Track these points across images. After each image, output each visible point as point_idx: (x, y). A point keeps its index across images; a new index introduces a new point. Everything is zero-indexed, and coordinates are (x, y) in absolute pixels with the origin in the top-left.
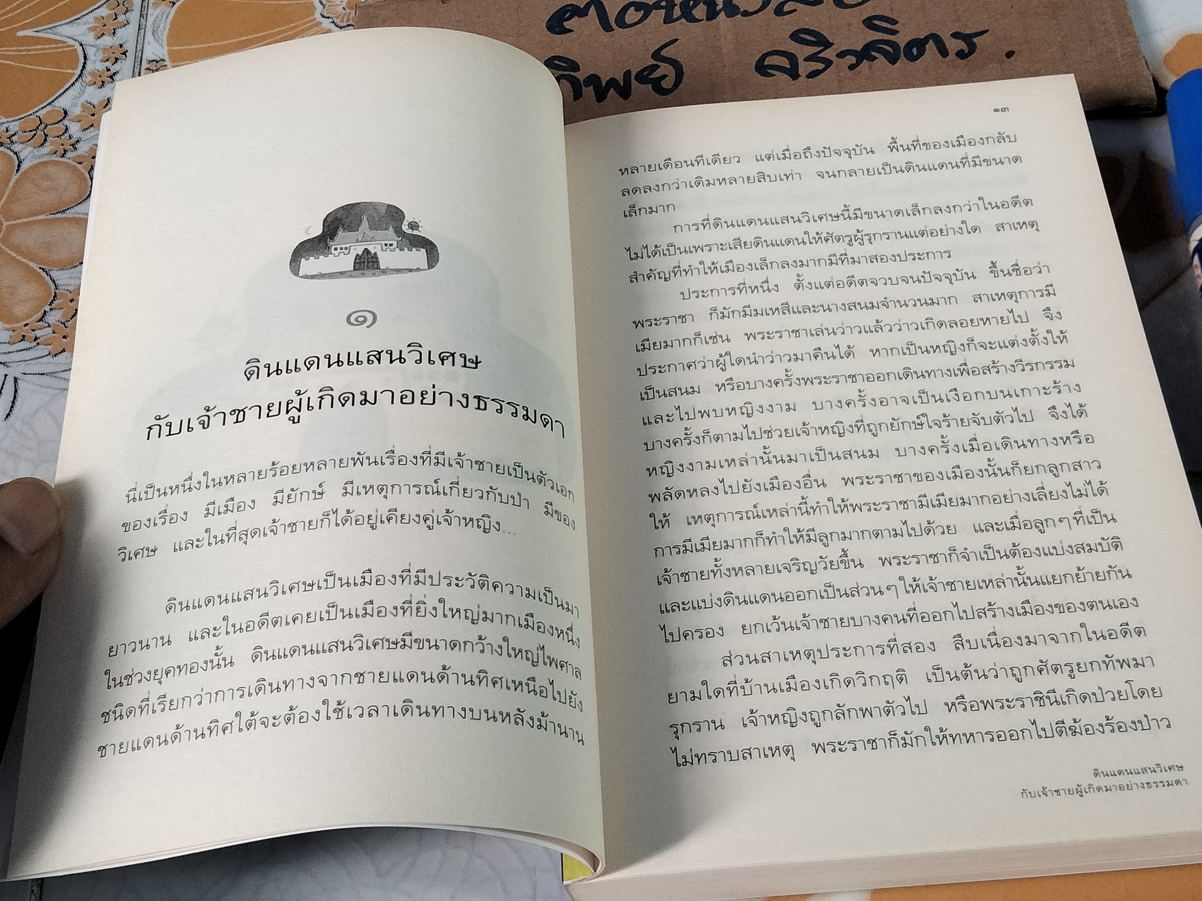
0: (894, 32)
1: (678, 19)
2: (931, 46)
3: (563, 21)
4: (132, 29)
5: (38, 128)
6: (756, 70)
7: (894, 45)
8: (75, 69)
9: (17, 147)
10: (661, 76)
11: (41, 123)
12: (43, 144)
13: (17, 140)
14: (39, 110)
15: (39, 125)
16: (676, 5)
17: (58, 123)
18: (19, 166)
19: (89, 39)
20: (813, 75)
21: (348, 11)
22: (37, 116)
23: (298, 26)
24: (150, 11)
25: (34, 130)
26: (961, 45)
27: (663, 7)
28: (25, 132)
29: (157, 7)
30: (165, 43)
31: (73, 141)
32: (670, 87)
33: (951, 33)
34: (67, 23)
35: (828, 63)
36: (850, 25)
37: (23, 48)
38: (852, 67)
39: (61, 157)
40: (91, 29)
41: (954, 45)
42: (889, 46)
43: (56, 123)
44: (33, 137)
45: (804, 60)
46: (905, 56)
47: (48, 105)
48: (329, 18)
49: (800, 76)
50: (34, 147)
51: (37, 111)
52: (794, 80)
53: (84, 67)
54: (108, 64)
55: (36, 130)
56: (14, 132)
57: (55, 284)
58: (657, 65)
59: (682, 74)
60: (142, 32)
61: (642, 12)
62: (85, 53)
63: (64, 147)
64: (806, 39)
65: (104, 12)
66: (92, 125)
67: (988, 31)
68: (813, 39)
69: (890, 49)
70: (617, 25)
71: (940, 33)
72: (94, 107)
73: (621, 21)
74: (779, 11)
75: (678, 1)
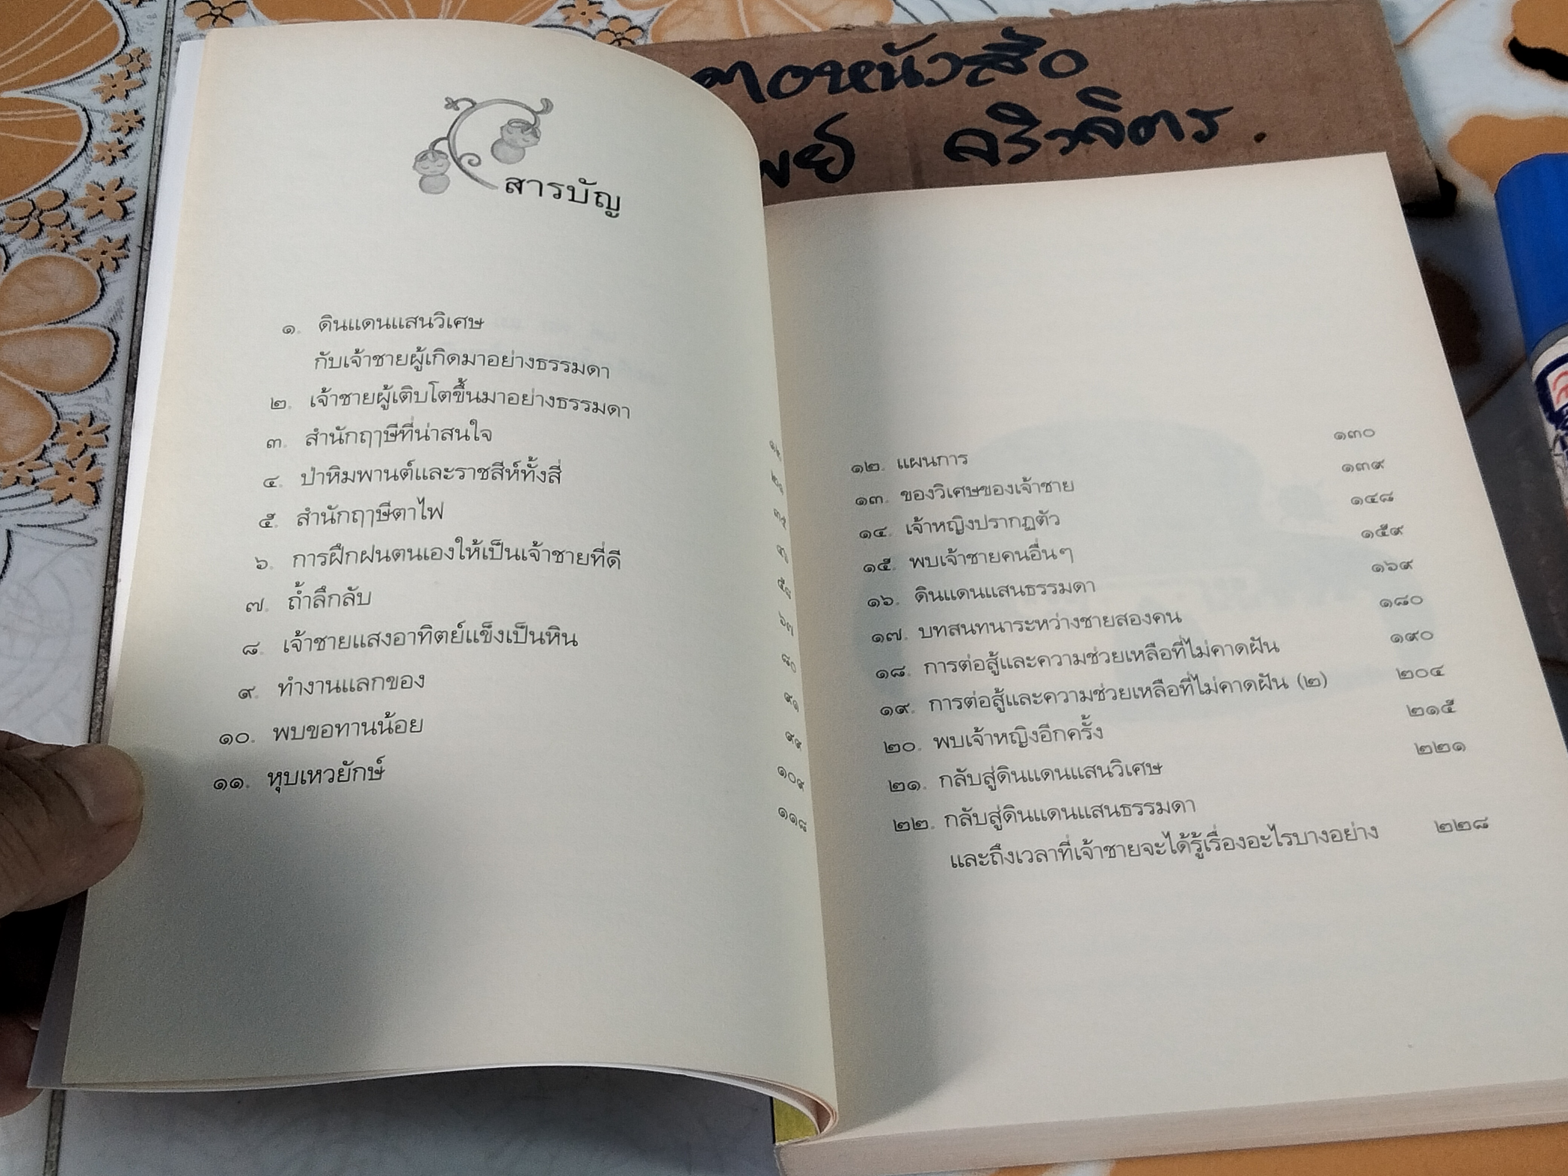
0: (1116, 109)
1: (847, 88)
2: (1162, 126)
4: (151, 89)
5: (30, 214)
6: (945, 153)
7: (1116, 124)
8: (77, 139)
9: (4, 239)
10: (827, 159)
11: (35, 208)
12: (37, 235)
14: (32, 191)
15: (33, 211)
16: (844, 70)
17: (56, 208)
18: (7, 262)
19: (95, 102)
20: (1016, 160)
22: (29, 200)
25: (25, 217)
26: (1199, 125)
27: (827, 73)
28: (14, 219)
31: (77, 231)
32: (839, 173)
33: (1187, 110)
34: (66, 83)
35: (1035, 146)
36: (1061, 99)
37: (9, 113)
38: (1064, 151)
39: (62, 251)
40: (97, 91)
41: (1191, 125)
42: (1110, 125)
43: (54, 209)
44: (25, 226)
45: (1005, 141)
46: (1130, 138)
47: (42, 185)
49: (999, 161)
50: (26, 239)
51: (30, 193)
52: (992, 165)
53: (89, 138)
54: (119, 135)
55: (28, 217)
57: (57, 413)
58: (821, 145)
59: (853, 156)
60: (163, 94)
61: (802, 78)
62: (89, 120)
63: (65, 239)
64: (1006, 115)
65: (114, 68)
66: (101, 212)
67: (1231, 108)
68: (1015, 115)
69: (1112, 130)
70: (769, 94)
71: (1172, 111)
72: (103, 189)
73: (775, 90)
74: (972, 80)
75: (846, 66)
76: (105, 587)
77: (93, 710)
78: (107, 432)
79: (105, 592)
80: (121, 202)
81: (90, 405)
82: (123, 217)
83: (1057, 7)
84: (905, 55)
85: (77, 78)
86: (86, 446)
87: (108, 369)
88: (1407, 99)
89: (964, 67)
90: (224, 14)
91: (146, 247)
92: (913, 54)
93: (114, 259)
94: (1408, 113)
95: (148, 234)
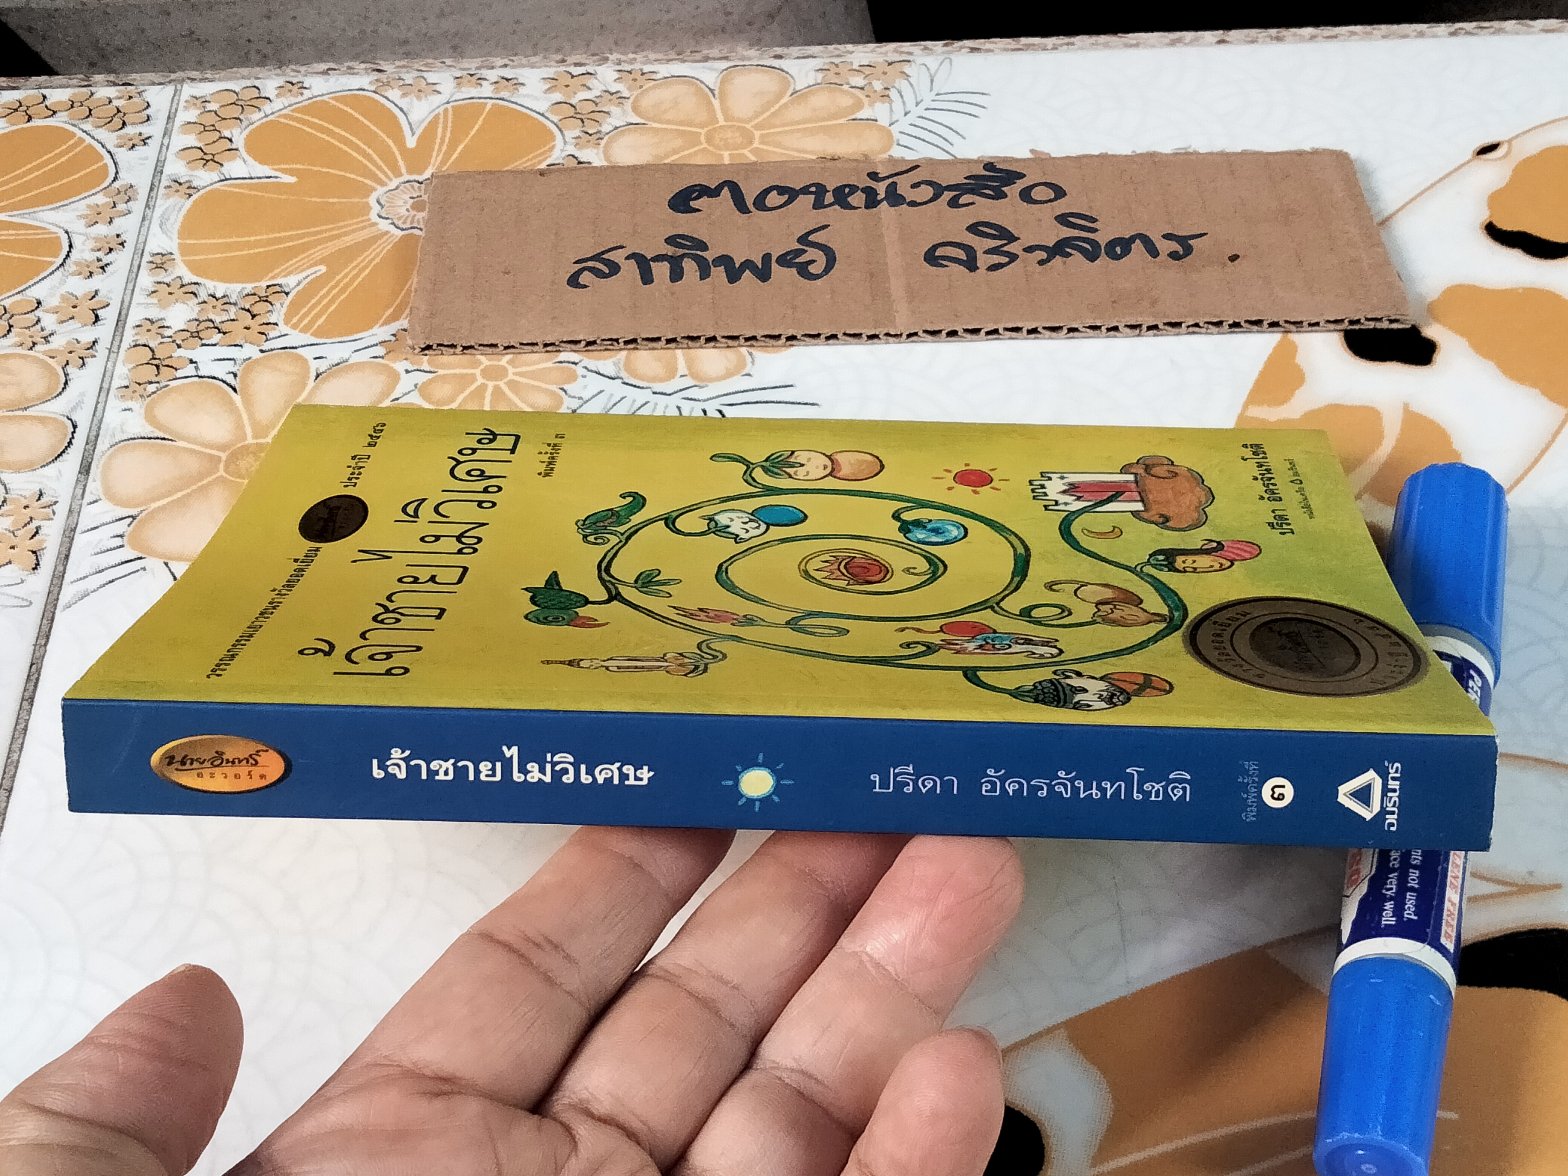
0: (1095, 230)
1: (830, 205)
2: (1138, 246)
3: (689, 201)
4: (134, 219)
6: (925, 260)
7: (1094, 244)
8: (55, 257)
10: (809, 261)
11: (6, 312)
12: (5, 335)
14: (6, 298)
15: (3, 315)
16: (829, 191)
17: (28, 313)
19: (78, 227)
20: (994, 268)
21: (413, 213)
22: (1, 305)
23: (350, 225)
24: (159, 202)
26: (1175, 246)
27: (811, 193)
29: (169, 198)
30: (175, 235)
31: (45, 333)
32: (820, 272)
33: (1162, 234)
34: (51, 209)
35: (1013, 257)
36: (1040, 220)
38: (1041, 263)
39: (29, 350)
40: (80, 217)
41: (1165, 247)
42: (1087, 244)
43: (25, 314)
45: (984, 253)
46: (1107, 254)
47: (16, 293)
48: (388, 218)
49: (978, 268)
51: (3, 300)
52: (971, 271)
53: (68, 256)
54: (100, 254)
57: (6, 488)
58: (804, 250)
59: (835, 259)
60: (146, 223)
61: (787, 196)
62: (70, 242)
63: (33, 339)
64: (985, 232)
65: (101, 199)
66: (72, 318)
67: (1206, 234)
68: (995, 233)
69: (1088, 247)
70: (755, 207)
71: (1148, 234)
72: (77, 299)
73: (760, 203)
74: (954, 203)
75: (830, 187)
76: (35, 645)
77: (8, 758)
78: (54, 507)
79: (34, 650)
80: (93, 310)
81: (39, 483)
82: (94, 323)
83: (1038, 149)
84: (891, 180)
85: (62, 206)
86: (31, 518)
87: (63, 452)
89: (946, 193)
90: (216, 159)
91: (115, 349)
92: (895, 181)
93: (82, 358)
95: (118, 338)
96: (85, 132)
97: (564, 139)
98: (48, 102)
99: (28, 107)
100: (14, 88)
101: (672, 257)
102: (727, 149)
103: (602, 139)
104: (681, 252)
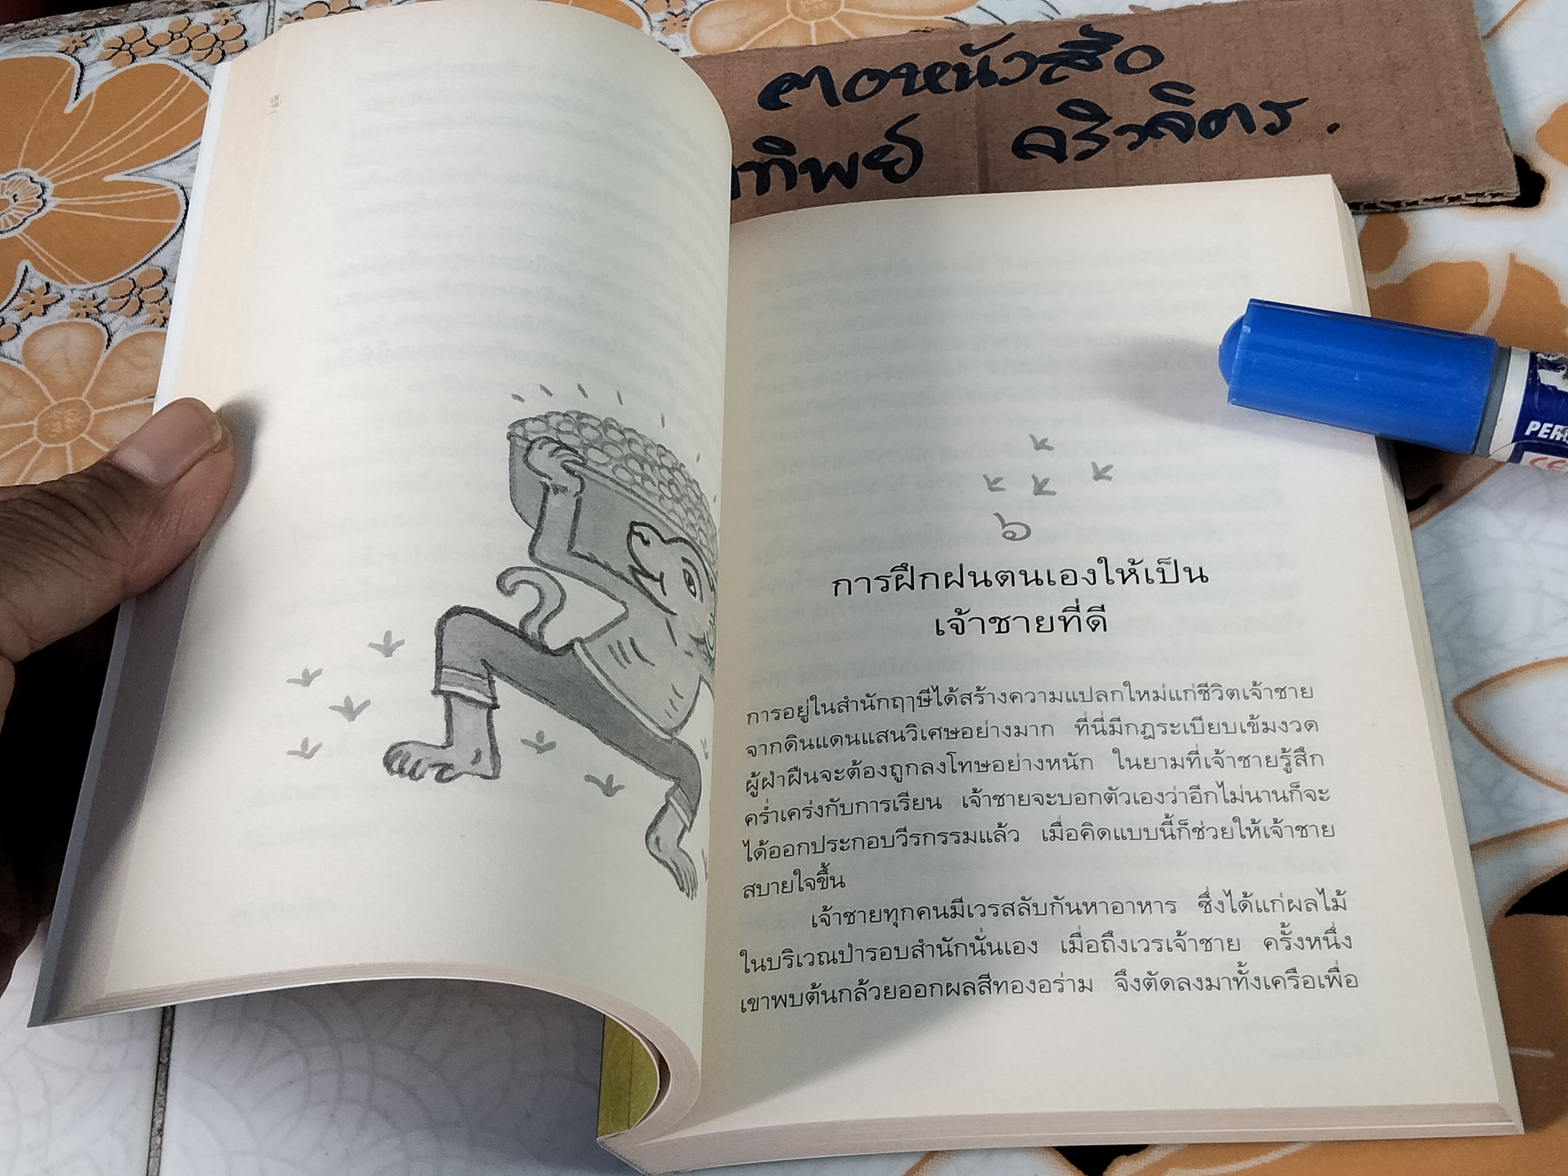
0: (1189, 103)
1: (920, 89)
2: (1234, 119)
3: (779, 94)
5: (131, 292)
6: (1013, 151)
7: (1187, 118)
8: (175, 218)
9: (106, 318)
10: (895, 160)
11: (135, 287)
12: (137, 312)
13: (105, 309)
14: (133, 270)
15: (133, 289)
16: (920, 72)
17: (155, 285)
18: (109, 340)
19: (192, 180)
20: (1084, 155)
22: (130, 279)
25: (126, 296)
26: (1272, 117)
27: (902, 76)
28: (116, 298)
32: (906, 173)
33: (1261, 102)
34: (165, 163)
35: (1103, 141)
36: (1133, 94)
37: (111, 196)
38: (1132, 146)
39: (161, 327)
41: (1262, 118)
42: (1182, 120)
43: (153, 286)
44: (126, 304)
45: (1074, 138)
46: (1200, 132)
47: (143, 264)
49: (1066, 157)
50: (127, 317)
51: (131, 272)
52: (1059, 162)
53: (186, 215)
55: (129, 295)
56: (102, 300)
58: (891, 146)
59: (921, 156)
61: (877, 81)
62: (187, 199)
63: (163, 314)
64: (1077, 113)
67: (1307, 99)
68: (1086, 112)
69: (1183, 125)
70: (845, 98)
71: (1246, 103)
73: (850, 93)
74: (1046, 79)
75: (921, 68)
84: (983, 54)
85: (175, 158)
88: (1489, 86)
89: (1039, 66)
92: (989, 54)
94: (1490, 100)
96: (187, 67)
97: (650, 24)
98: (149, 37)
99: (131, 45)
100: (116, 23)
101: (759, 164)
102: (814, 18)
103: (687, 19)
104: (769, 157)
